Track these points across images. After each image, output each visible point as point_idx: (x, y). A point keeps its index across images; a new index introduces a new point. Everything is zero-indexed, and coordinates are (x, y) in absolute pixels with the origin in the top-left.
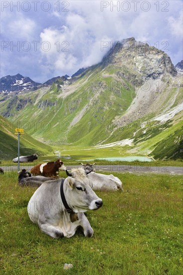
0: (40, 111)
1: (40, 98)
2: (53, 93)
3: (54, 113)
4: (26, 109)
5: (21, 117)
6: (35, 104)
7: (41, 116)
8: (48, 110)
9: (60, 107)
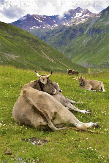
0: (88, 38)
1: (91, 26)
2: (102, 21)
3: (100, 39)
4: (78, 38)
5: (73, 45)
6: (85, 33)
7: (89, 43)
8: (96, 36)
9: (106, 33)
